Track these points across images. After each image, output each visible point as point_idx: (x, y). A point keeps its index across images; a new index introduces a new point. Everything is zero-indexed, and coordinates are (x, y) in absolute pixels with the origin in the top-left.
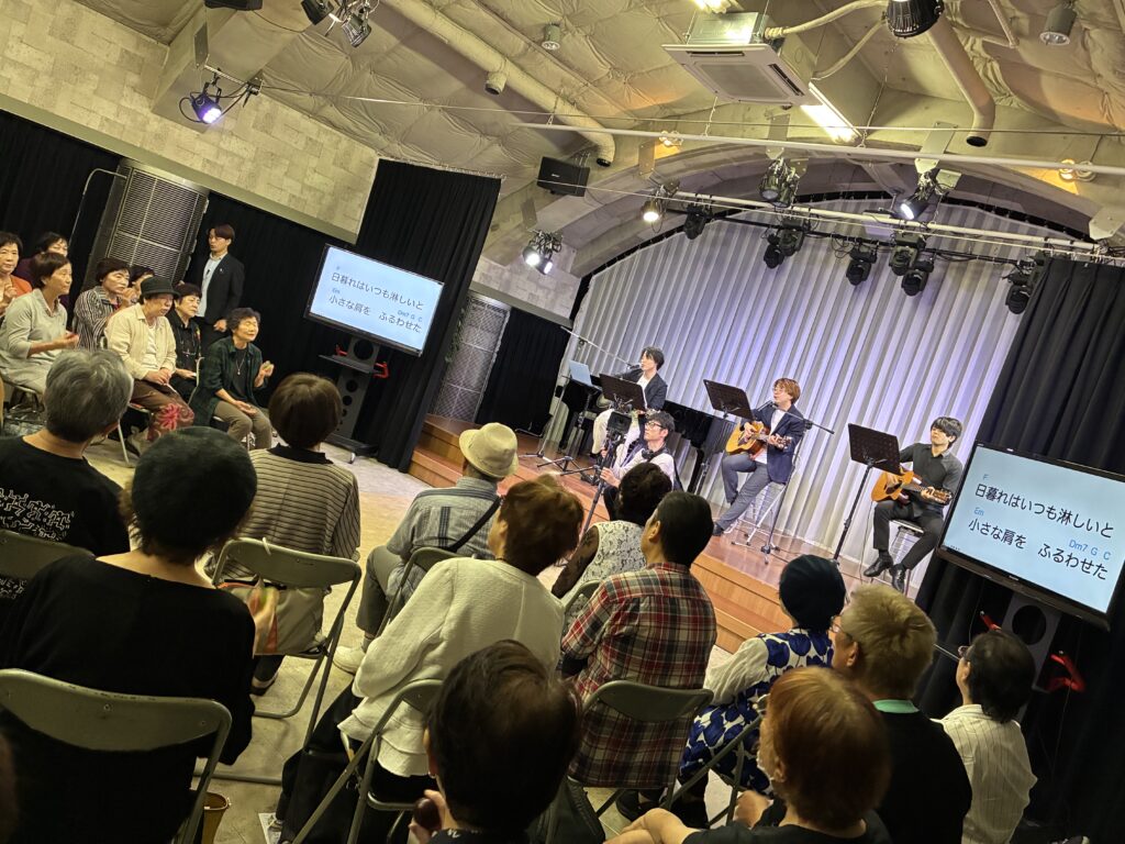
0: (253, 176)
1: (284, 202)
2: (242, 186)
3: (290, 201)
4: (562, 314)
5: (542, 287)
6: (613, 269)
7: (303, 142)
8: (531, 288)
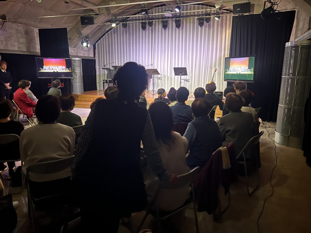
0: (6, 45)
1: (17, 49)
2: (5, 49)
3: (18, 48)
4: (92, 56)
5: (85, 51)
6: (101, 41)
7: (15, 31)
8: (83, 52)
